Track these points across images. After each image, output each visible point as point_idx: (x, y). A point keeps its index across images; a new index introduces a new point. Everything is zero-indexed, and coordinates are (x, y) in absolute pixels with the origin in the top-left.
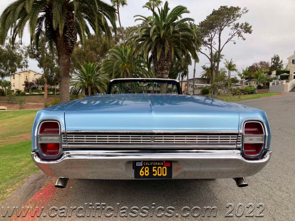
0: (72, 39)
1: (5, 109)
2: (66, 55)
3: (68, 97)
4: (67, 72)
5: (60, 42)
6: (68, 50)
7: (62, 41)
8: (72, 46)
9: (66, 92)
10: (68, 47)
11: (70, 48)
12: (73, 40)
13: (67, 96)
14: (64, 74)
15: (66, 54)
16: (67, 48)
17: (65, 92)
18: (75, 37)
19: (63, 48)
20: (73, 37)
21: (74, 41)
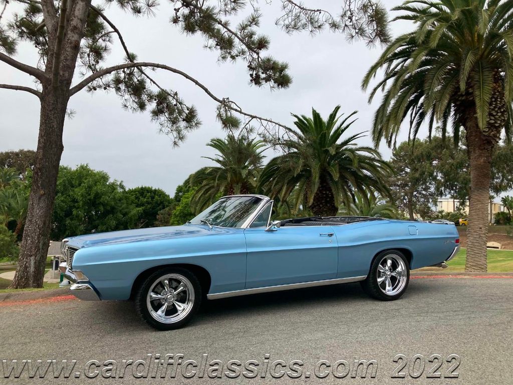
0: (491, 119)
1: (498, 248)
2: (481, 150)
3: (481, 226)
4: (480, 182)
5: (470, 129)
6: (484, 141)
7: (474, 127)
8: (493, 133)
9: (479, 217)
10: (484, 136)
11: (489, 136)
12: (493, 122)
13: (479, 224)
14: (477, 185)
15: (479, 149)
16: (482, 137)
17: (475, 217)
18: (496, 115)
19: (476, 138)
20: (493, 116)
21: (496, 123)
